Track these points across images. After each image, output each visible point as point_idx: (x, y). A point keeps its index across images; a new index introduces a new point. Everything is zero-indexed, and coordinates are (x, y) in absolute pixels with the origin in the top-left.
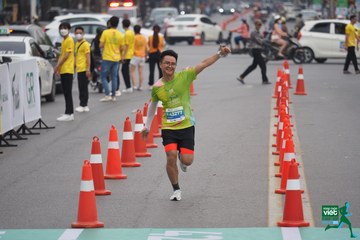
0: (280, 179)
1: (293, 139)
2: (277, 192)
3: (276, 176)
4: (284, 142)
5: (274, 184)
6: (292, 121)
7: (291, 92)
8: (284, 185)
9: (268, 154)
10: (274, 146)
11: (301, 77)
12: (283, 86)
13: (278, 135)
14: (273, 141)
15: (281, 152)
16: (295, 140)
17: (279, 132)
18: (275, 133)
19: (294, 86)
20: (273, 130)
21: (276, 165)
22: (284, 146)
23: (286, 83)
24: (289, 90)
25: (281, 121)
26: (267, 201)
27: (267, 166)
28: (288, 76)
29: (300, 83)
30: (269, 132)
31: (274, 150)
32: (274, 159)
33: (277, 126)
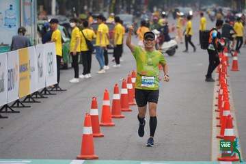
0: (219, 128)
1: (229, 100)
2: (218, 137)
3: (217, 126)
4: (223, 103)
5: (216, 131)
6: (229, 89)
7: (229, 69)
8: (222, 132)
9: (212, 111)
10: (216, 105)
11: (235, 58)
12: (224, 65)
13: (219, 98)
14: (216, 102)
15: (221, 110)
16: (231, 101)
17: (220, 96)
18: (217, 96)
19: (231, 64)
20: (216, 95)
21: (217, 118)
22: (223, 106)
23: (225, 63)
24: (227, 67)
25: (221, 88)
26: (210, 143)
27: (211, 119)
28: (227, 57)
29: (235, 63)
30: (213, 96)
31: (216, 108)
32: (216, 115)
33: (219, 92)
